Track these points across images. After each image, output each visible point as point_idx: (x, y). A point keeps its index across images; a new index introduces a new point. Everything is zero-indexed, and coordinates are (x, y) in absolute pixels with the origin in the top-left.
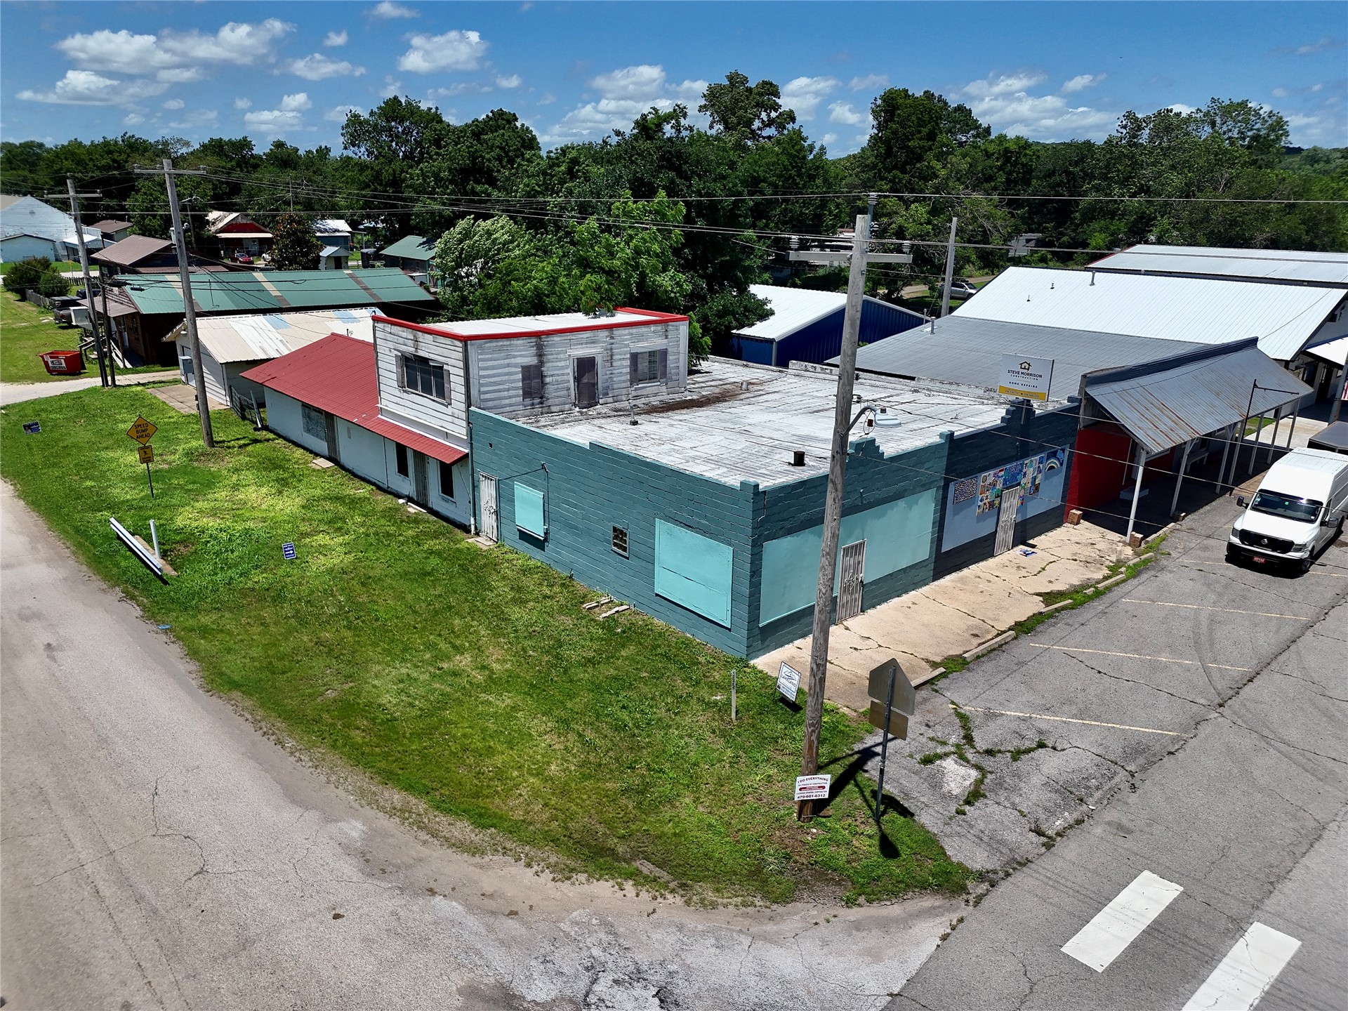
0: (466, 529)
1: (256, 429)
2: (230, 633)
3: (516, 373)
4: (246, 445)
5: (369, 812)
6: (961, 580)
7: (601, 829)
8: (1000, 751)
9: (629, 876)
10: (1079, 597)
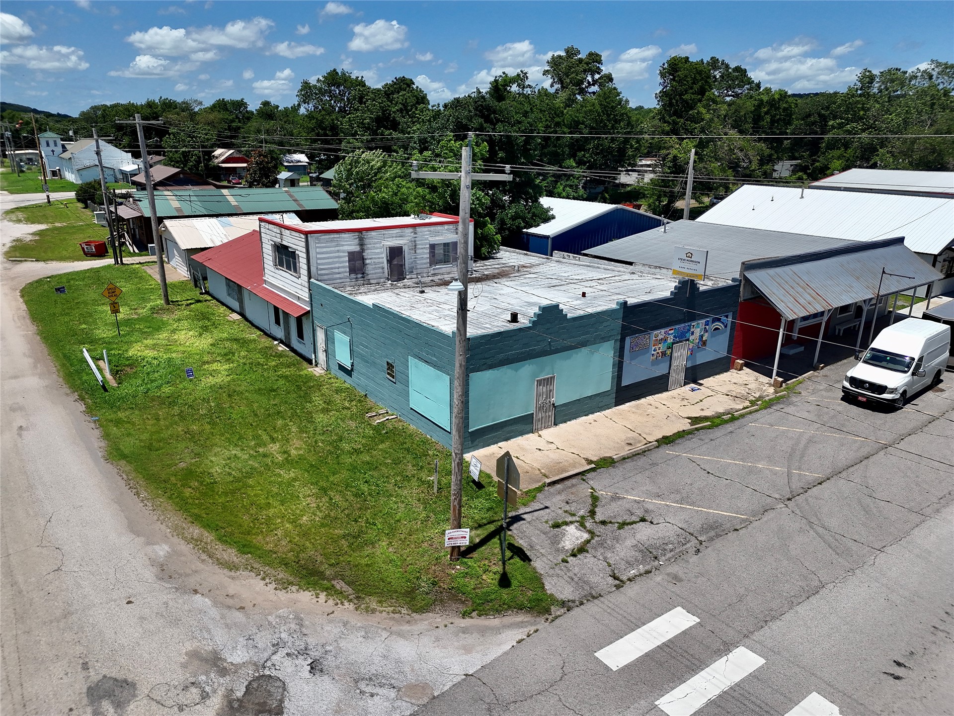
0: (309, 362)
1: (201, 294)
2: (134, 424)
3: (344, 257)
4: (191, 304)
5: (175, 540)
6: (637, 407)
7: (319, 559)
8: (611, 522)
9: (326, 589)
10: (717, 421)
